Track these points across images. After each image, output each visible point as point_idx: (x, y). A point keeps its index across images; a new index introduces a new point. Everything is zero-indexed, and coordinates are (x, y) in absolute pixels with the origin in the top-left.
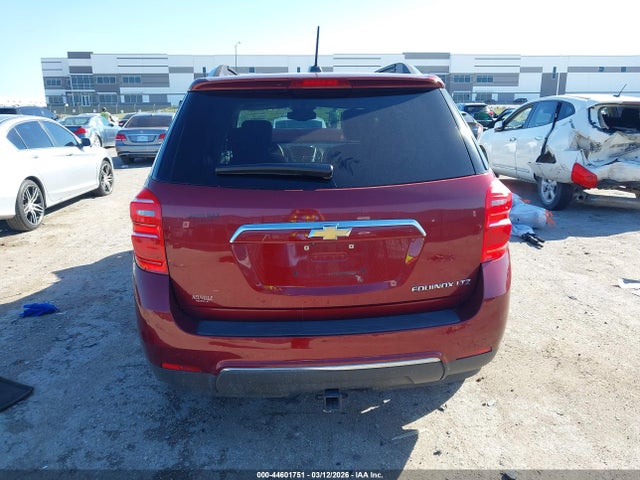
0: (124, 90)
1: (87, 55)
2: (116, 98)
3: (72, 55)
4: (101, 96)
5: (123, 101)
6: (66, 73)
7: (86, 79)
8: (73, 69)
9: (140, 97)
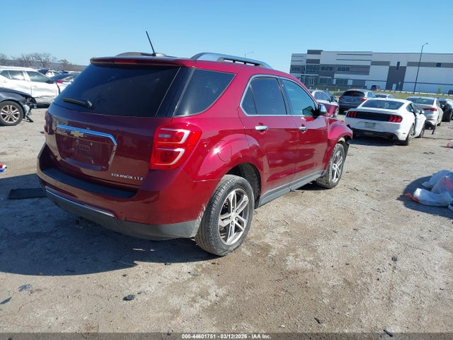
0: (337, 76)
1: (319, 52)
2: (330, 81)
3: (310, 52)
4: (321, 79)
5: (334, 83)
6: (304, 63)
7: (315, 68)
8: (308, 61)
9: (346, 81)
